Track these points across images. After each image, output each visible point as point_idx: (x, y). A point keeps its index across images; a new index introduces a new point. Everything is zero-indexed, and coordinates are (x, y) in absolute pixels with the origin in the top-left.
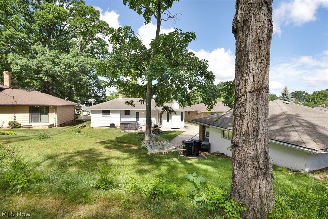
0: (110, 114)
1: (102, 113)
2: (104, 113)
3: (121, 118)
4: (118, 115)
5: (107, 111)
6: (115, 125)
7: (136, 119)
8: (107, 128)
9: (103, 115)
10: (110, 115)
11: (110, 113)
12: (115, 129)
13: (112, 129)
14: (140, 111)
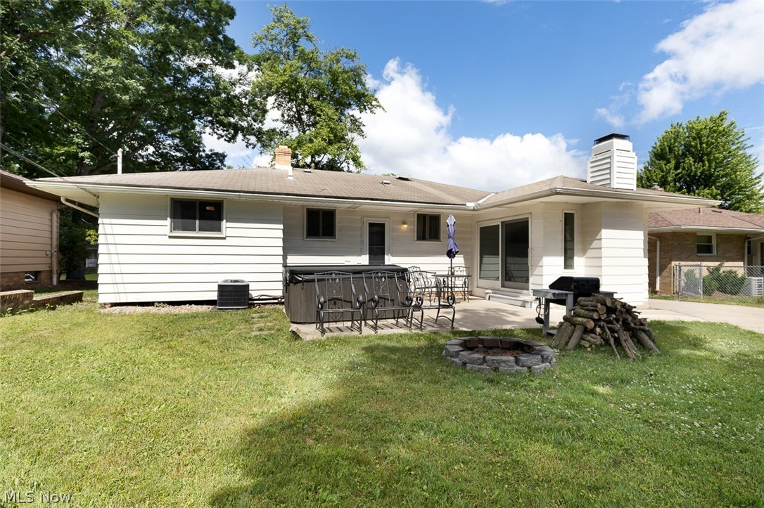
0: (224, 224)
1: (173, 217)
2: (184, 217)
3: (288, 249)
4: (273, 234)
5: (203, 203)
6: (254, 294)
7: (367, 257)
8: (205, 308)
9: (174, 228)
10: (219, 229)
11: (220, 219)
12: (253, 314)
13: (233, 315)
14: (388, 215)
